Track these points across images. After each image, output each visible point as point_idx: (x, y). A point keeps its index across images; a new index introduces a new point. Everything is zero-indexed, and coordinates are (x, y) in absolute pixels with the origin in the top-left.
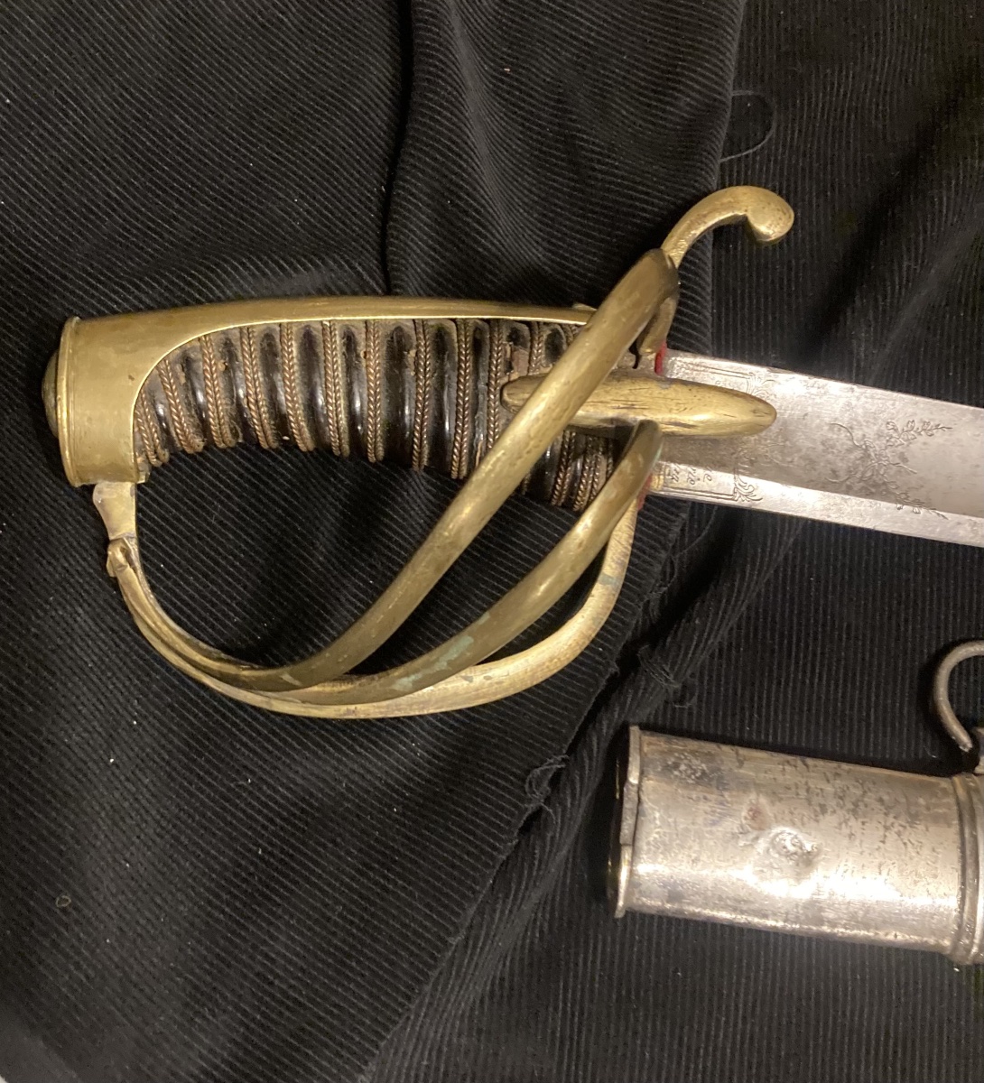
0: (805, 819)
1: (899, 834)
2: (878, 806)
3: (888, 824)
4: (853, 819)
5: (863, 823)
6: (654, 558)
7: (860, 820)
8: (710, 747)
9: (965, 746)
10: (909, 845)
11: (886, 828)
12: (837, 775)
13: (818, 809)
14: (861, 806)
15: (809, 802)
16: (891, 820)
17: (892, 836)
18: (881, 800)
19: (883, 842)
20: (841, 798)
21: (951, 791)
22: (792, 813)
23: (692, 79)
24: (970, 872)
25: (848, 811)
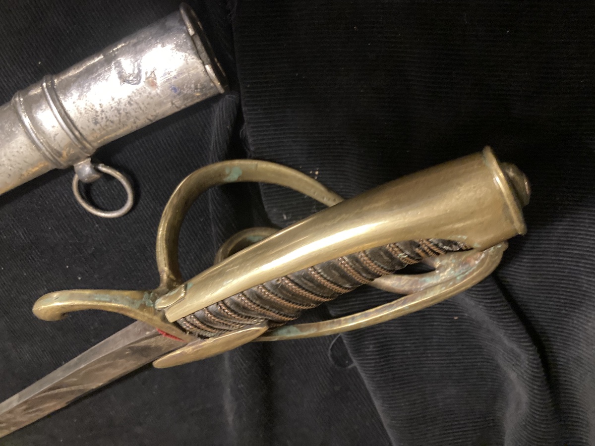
0: (133, 95)
1: (97, 112)
2: (112, 119)
3: (103, 114)
4: (117, 106)
5: (112, 108)
6: (255, 145)
7: (114, 108)
8: (189, 103)
9: (102, 166)
10: (90, 109)
11: (103, 111)
12: (135, 123)
13: (132, 102)
14: (118, 115)
15: (137, 103)
16: (103, 116)
17: (98, 109)
18: (112, 122)
19: (100, 104)
20: (127, 113)
21: (92, 143)
22: (140, 94)
23: (373, 359)
24: (63, 113)
25: (120, 109)
